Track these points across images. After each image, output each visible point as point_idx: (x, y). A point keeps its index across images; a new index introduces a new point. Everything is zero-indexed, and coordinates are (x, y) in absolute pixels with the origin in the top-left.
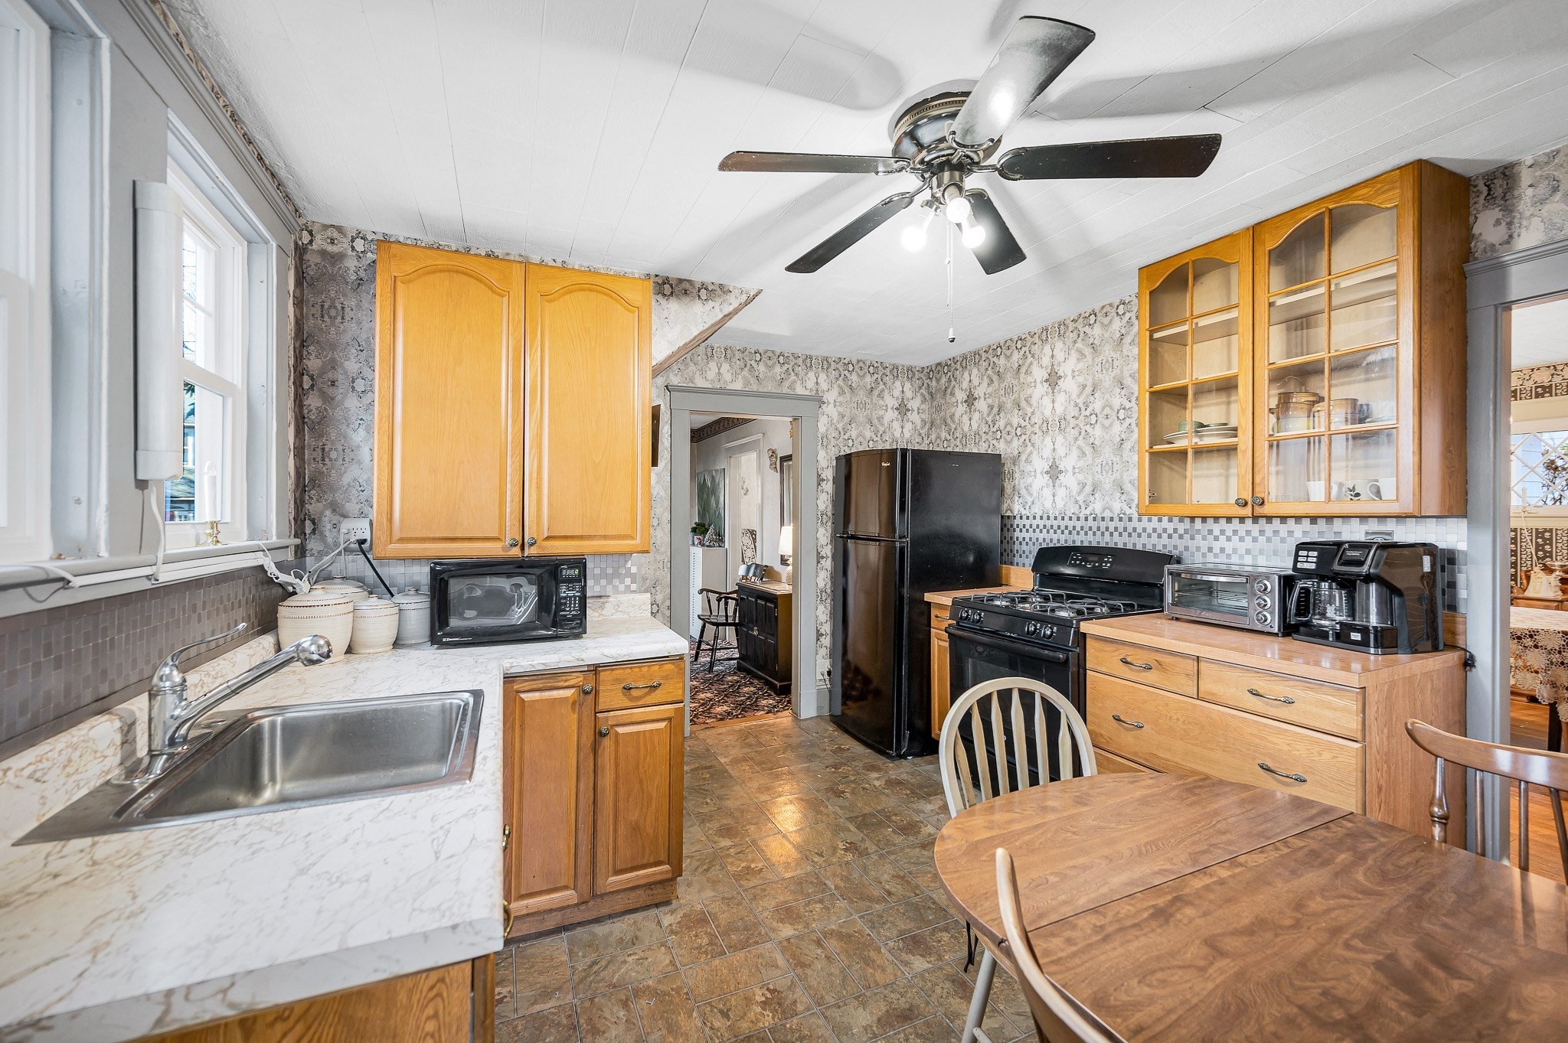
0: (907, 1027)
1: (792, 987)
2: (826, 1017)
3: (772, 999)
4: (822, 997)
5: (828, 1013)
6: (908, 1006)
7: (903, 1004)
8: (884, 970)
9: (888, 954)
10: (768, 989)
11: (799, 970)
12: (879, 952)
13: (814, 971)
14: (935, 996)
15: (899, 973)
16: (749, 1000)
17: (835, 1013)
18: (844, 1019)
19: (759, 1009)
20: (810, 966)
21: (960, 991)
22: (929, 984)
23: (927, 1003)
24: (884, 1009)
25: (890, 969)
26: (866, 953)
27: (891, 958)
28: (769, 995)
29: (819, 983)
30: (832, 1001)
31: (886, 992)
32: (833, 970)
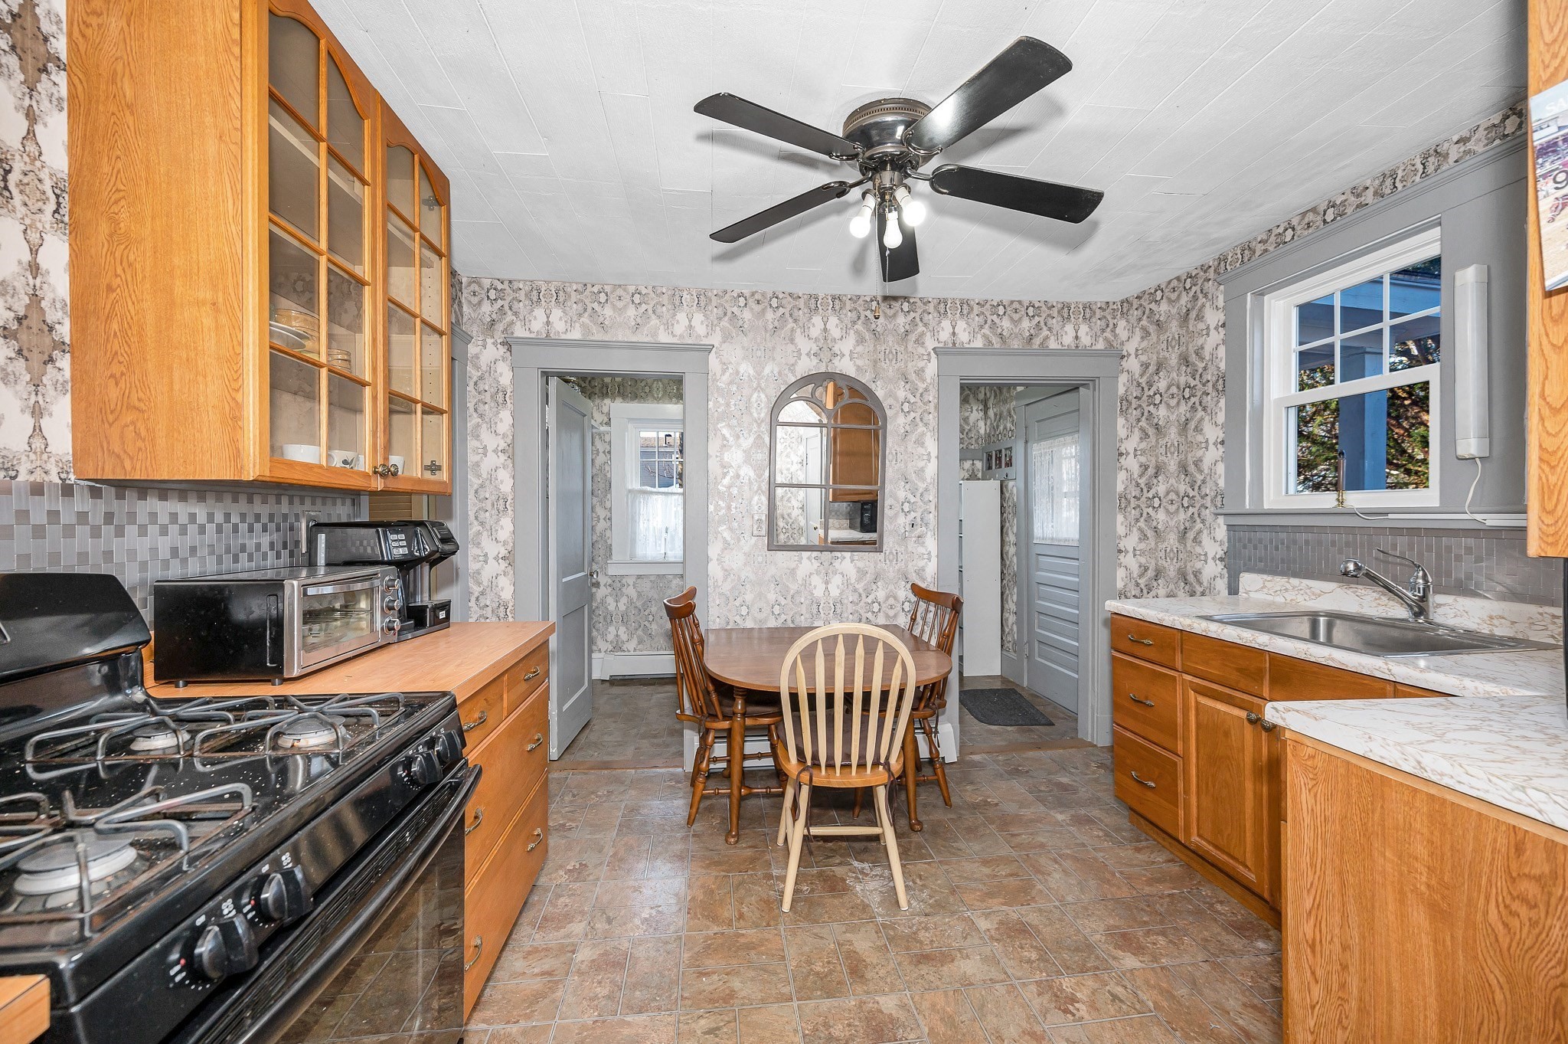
0: (928, 950)
1: (1045, 1013)
2: (1006, 973)
3: (1065, 1003)
4: (1009, 992)
5: (1003, 976)
6: (920, 966)
7: (924, 969)
8: (933, 1005)
9: (922, 1026)
10: (1074, 1015)
11: (1038, 1029)
12: (931, 1029)
13: (1019, 1025)
14: (889, 968)
15: (917, 998)
16: (1093, 1006)
17: (994, 974)
18: (987, 968)
19: (1078, 995)
20: (1023, 1032)
21: (861, 966)
22: (889, 980)
23: (899, 964)
24: (945, 968)
25: (926, 1005)
26: (949, 1033)
27: (920, 1018)
28: (1071, 1008)
29: (1012, 1009)
30: (998, 986)
31: (939, 983)
32: (995, 1020)
